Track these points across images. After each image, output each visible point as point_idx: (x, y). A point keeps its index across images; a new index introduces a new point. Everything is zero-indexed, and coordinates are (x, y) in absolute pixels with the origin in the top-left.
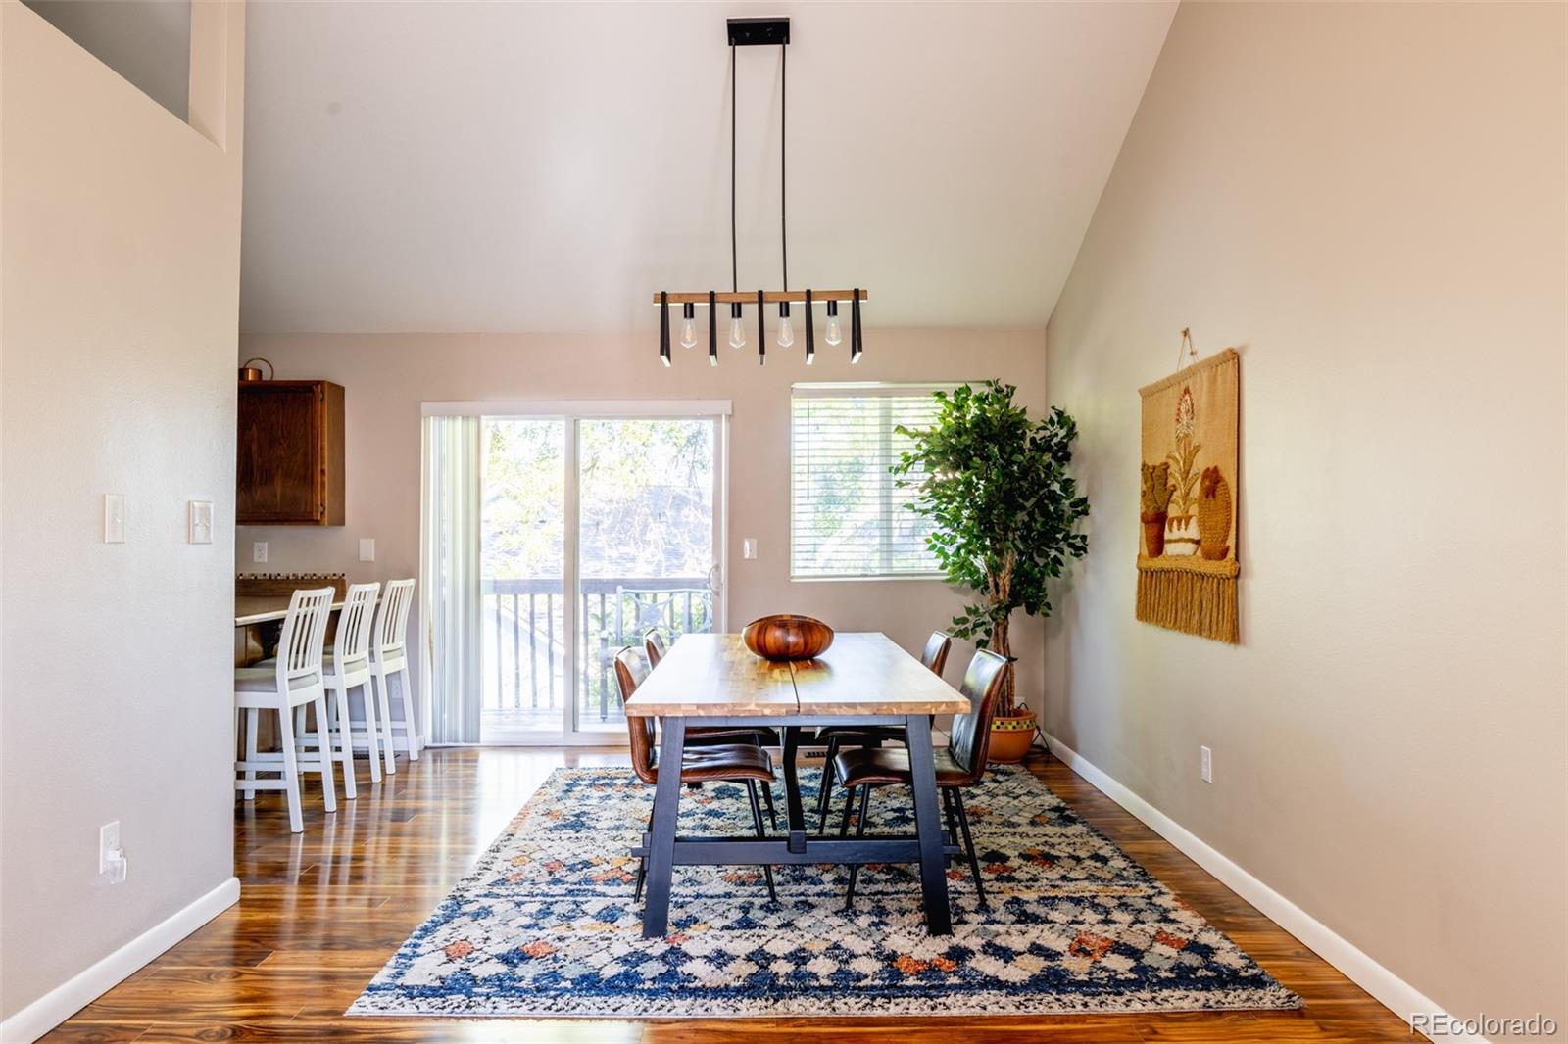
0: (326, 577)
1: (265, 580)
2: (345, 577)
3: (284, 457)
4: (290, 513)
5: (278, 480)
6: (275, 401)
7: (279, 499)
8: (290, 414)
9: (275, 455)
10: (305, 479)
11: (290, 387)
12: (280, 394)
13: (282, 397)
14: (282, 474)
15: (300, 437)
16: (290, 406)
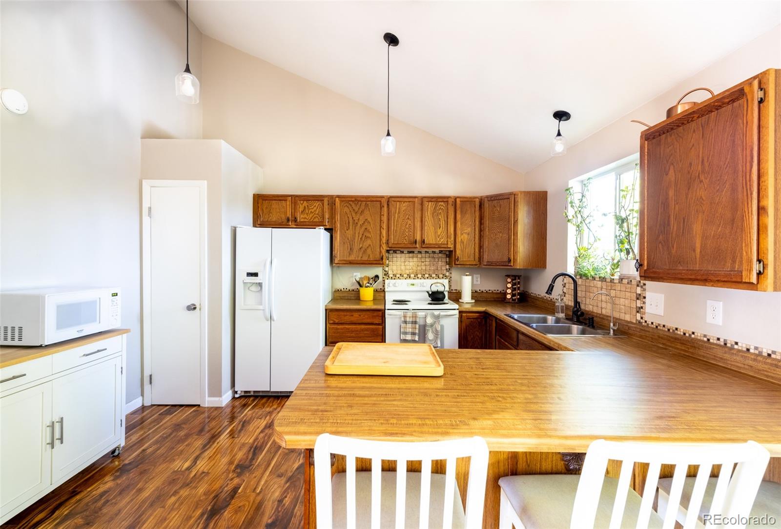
1: (719, 345)
3: (704, 198)
4: (711, 271)
5: (697, 228)
6: (694, 131)
7: (698, 251)
8: (713, 140)
9: (694, 198)
10: (733, 224)
11: (712, 104)
12: (700, 119)
13: (703, 122)
14: (702, 220)
15: (725, 166)
16: (712, 130)
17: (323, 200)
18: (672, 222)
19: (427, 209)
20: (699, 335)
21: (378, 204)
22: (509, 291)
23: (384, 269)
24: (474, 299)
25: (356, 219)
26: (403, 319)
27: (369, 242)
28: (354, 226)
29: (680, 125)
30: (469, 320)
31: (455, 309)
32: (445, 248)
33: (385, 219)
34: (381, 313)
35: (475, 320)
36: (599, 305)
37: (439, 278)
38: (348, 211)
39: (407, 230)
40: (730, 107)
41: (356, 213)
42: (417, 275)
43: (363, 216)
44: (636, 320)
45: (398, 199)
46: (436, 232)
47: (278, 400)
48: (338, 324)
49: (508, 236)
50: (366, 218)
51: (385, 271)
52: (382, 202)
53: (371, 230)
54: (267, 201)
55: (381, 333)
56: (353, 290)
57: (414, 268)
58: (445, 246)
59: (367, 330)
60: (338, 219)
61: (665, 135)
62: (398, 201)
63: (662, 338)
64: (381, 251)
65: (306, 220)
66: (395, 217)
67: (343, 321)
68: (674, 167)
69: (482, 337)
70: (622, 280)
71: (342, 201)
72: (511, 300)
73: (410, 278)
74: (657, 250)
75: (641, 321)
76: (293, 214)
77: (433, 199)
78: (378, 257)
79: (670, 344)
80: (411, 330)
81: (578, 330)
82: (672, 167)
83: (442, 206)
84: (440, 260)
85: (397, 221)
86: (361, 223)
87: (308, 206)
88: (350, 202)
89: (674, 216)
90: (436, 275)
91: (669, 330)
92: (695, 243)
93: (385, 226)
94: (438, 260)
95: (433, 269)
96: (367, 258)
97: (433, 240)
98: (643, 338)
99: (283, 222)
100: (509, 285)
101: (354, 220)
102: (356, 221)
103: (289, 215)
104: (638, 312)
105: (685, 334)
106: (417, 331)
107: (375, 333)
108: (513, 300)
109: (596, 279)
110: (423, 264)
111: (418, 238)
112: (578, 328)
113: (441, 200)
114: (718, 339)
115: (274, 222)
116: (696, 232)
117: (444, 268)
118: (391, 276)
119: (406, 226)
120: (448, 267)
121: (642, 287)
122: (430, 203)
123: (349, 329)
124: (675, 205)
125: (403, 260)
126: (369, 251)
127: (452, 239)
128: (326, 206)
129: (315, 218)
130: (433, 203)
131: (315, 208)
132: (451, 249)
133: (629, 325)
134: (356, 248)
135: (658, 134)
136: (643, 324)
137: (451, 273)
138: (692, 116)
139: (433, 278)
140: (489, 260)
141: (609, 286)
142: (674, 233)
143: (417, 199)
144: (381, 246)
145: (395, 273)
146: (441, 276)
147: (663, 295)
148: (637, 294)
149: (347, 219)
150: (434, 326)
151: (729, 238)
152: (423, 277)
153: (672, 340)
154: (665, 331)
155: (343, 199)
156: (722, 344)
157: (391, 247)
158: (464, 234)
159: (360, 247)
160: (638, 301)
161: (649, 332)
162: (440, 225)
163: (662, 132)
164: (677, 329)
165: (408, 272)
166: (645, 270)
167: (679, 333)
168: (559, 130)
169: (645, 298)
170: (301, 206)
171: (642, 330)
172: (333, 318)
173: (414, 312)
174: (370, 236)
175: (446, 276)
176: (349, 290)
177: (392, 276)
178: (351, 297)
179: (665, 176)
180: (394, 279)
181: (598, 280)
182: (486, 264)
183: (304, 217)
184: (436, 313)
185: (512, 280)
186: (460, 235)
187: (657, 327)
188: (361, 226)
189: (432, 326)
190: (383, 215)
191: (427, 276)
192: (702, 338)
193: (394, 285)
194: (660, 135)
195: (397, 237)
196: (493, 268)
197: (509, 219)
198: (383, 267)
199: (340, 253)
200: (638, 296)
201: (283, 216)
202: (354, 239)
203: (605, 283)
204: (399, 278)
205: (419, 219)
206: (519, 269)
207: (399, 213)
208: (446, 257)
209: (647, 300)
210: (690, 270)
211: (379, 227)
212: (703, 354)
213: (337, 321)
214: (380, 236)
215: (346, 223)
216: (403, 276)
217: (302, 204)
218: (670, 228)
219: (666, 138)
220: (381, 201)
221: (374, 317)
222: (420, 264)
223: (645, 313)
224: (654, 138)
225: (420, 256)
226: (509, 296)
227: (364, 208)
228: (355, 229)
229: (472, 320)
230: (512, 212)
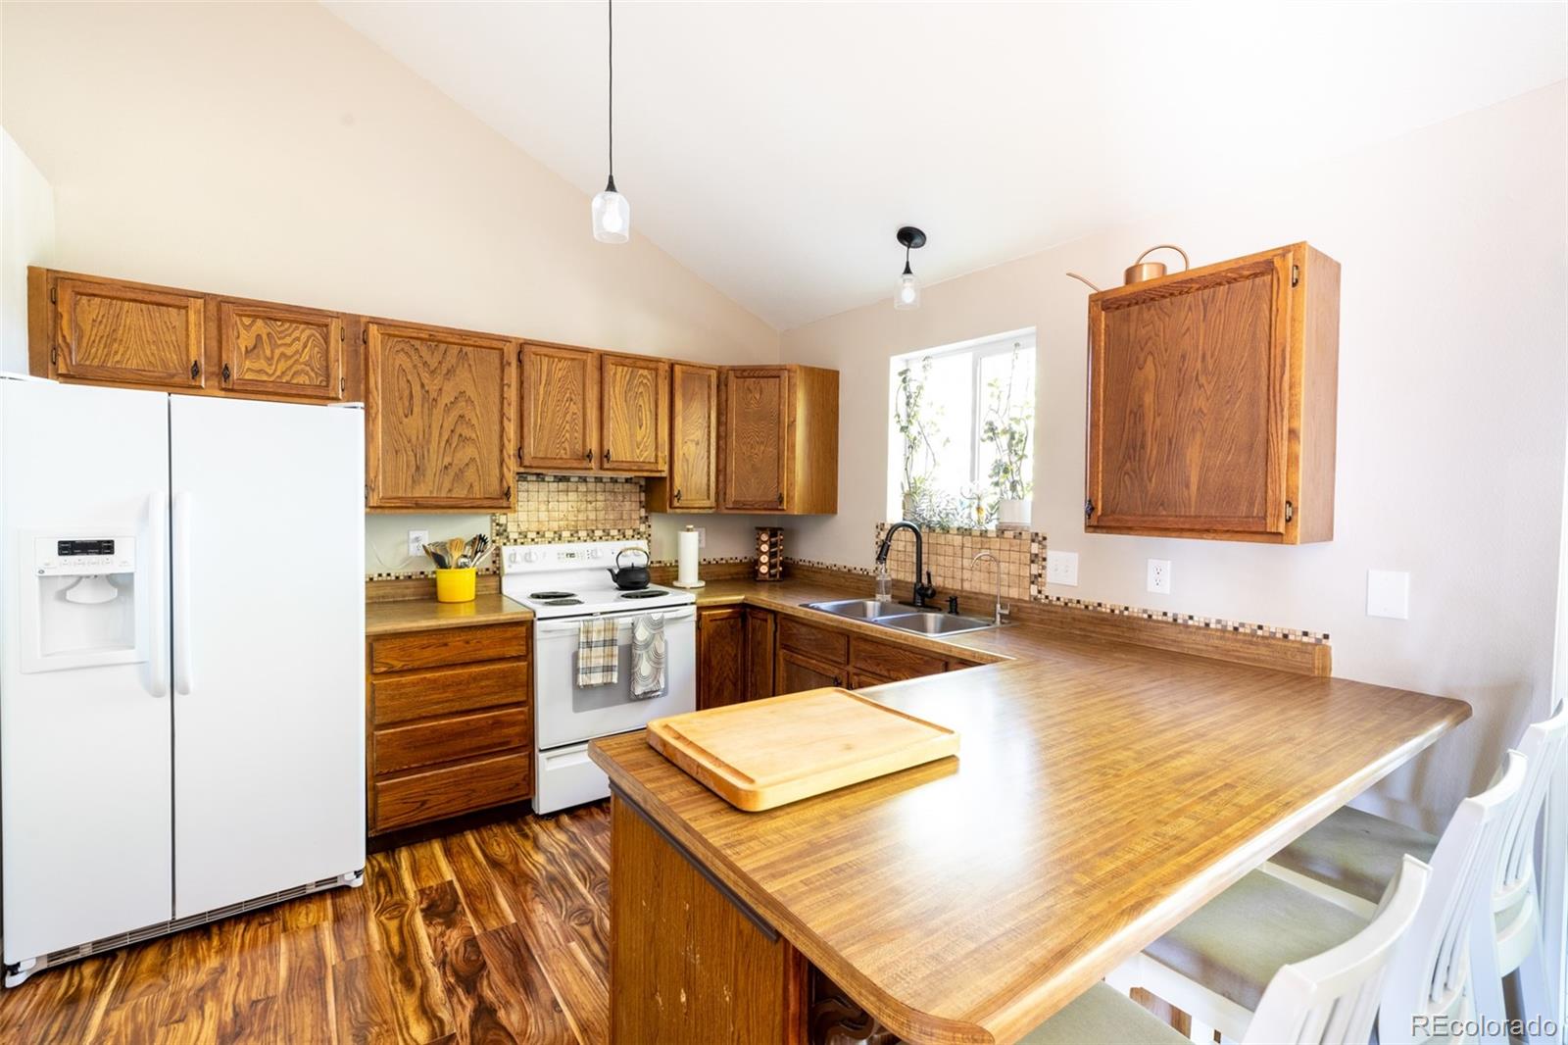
0: (1286, 636)
1: (1167, 623)
2: (1329, 643)
3: (1205, 411)
4: (1216, 517)
5: (1193, 456)
6: (1190, 308)
7: (1194, 488)
8: (1221, 327)
9: (1188, 409)
10: (1251, 450)
11: (1224, 274)
12: (1200, 292)
13: (1205, 297)
14: (1201, 444)
15: (1240, 368)
16: (1220, 311)
17: (327, 326)
18: (1150, 443)
19: (614, 381)
20: (1136, 610)
21: (495, 356)
22: (764, 559)
23: (494, 521)
24: (703, 580)
25: (433, 388)
26: (583, 639)
27: (470, 451)
28: (426, 405)
29: (1167, 295)
30: (714, 623)
31: (686, 604)
32: (651, 471)
33: (512, 394)
34: (524, 629)
35: (724, 622)
36: (958, 574)
37: (624, 537)
38: (408, 365)
39: (567, 427)
40: (1249, 283)
41: (433, 372)
42: (577, 532)
43: (452, 383)
44: (1031, 596)
45: (545, 351)
46: (632, 436)
47: (210, 938)
48: (401, 672)
49: (776, 451)
50: (463, 388)
51: (498, 524)
52: (505, 351)
53: (474, 421)
54: (97, 300)
55: (525, 677)
56: (410, 577)
57: (571, 517)
58: (653, 467)
59: (485, 676)
60: (376, 383)
61: (1137, 307)
62: (546, 355)
63: (1079, 621)
64: (502, 477)
65: (265, 378)
66: (538, 394)
67: (416, 664)
68: (1154, 358)
69: (736, 656)
70: (1003, 533)
71: (389, 335)
72: (767, 576)
73: (560, 539)
74: (1120, 487)
75: (1039, 596)
76: (215, 354)
77: (627, 360)
78: (494, 488)
79: (1092, 629)
80: (601, 662)
81: (936, 622)
82: (1150, 358)
83: (645, 377)
84: (628, 498)
85: (544, 403)
86: (446, 399)
87: (269, 334)
88: (413, 342)
89: (1152, 434)
90: (619, 531)
91: (1087, 607)
92: (1189, 477)
93: (512, 412)
94: (624, 498)
95: (612, 517)
96: (465, 492)
97: (625, 453)
98: (1045, 624)
99: (173, 376)
100: (765, 548)
101: (428, 392)
102: (433, 395)
103: (196, 353)
104: (1033, 583)
105: (1113, 611)
106: (616, 662)
107: (510, 680)
108: (771, 576)
109: (951, 532)
110: (590, 507)
111: (593, 445)
112: (936, 617)
113: (643, 364)
114: (1165, 614)
115: (131, 371)
116: (1191, 460)
117: (635, 516)
118: (513, 536)
119: (565, 416)
120: (643, 513)
121: (1040, 543)
122: (620, 369)
123: (435, 681)
124: (1154, 417)
125: (543, 496)
126: (470, 474)
127: (667, 453)
128: (336, 347)
129: (295, 373)
130: (626, 368)
131: (298, 346)
132: (664, 475)
133: (1019, 604)
134: (433, 464)
135: (1127, 303)
136: (1043, 601)
137: (650, 526)
138: (1189, 285)
139: (613, 537)
140: (738, 499)
141: (977, 543)
142: (1153, 460)
143: (590, 355)
144: (502, 462)
145: (523, 528)
146: (629, 533)
147: (1076, 555)
148: (1031, 554)
149: (403, 384)
150: (652, 645)
151: (1245, 471)
152: (591, 536)
153: (1095, 621)
154: (1080, 609)
155: (391, 331)
156: (1171, 620)
157: (531, 467)
158: (689, 443)
159: (446, 463)
160: (1032, 565)
161: (1056, 612)
162: (640, 420)
163: (1134, 301)
164: (1100, 605)
165: (555, 526)
166: (1099, 517)
167: (1104, 610)
168: (908, 263)
169: (1044, 559)
170: (243, 332)
171: (1044, 611)
172: (386, 657)
173: (609, 619)
174: (474, 436)
175: (639, 533)
176: (397, 578)
177: (516, 536)
178: (404, 596)
179: (1137, 370)
180: (522, 543)
181: (956, 532)
182: (731, 506)
183: (256, 366)
184: (656, 615)
185: (771, 537)
186: (680, 446)
187: (1066, 604)
188: (447, 409)
189: (647, 645)
190: (509, 386)
191: (598, 533)
192: (1140, 615)
193: (527, 558)
194: (1129, 306)
195: (545, 442)
196: (740, 514)
197: (779, 418)
198: (494, 514)
199: (384, 478)
200: (1033, 558)
201: (173, 358)
202: (429, 442)
203: (970, 538)
204: (533, 540)
205: (596, 404)
206: (797, 516)
207: (548, 383)
208: (640, 492)
209: (1049, 564)
210: (1181, 516)
211: (496, 417)
212: (1146, 637)
213: (398, 665)
214: (501, 437)
215: (401, 398)
216: (543, 536)
217: (248, 328)
218: (1146, 452)
219: (1140, 312)
220: (501, 350)
221: (505, 641)
222: (583, 506)
223: (1045, 584)
224: (1117, 308)
225: (582, 487)
226: (764, 569)
227: (454, 361)
228: (430, 415)
229: (719, 622)
230: (784, 405)
